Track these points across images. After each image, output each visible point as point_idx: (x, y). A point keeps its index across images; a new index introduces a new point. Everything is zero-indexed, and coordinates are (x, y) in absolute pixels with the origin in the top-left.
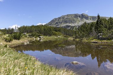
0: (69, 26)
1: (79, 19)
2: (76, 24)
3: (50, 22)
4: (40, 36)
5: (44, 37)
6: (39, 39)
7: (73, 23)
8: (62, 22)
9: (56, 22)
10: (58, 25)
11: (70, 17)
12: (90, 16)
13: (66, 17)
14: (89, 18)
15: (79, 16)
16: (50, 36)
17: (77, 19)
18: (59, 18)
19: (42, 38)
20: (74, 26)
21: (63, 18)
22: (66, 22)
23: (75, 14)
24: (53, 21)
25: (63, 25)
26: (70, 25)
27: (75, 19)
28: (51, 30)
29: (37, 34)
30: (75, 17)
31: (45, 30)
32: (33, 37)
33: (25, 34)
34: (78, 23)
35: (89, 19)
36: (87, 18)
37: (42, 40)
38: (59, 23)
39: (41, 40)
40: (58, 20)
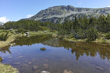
0: (56, 18)
1: (66, 10)
2: (63, 16)
3: (37, 14)
4: (26, 31)
5: (31, 33)
6: (26, 35)
7: (60, 15)
8: (49, 14)
9: (43, 14)
10: (45, 17)
11: (57, 8)
12: (76, 8)
13: (53, 9)
14: (75, 9)
15: (66, 7)
16: (37, 31)
17: (63, 10)
18: (46, 10)
19: (29, 33)
20: (61, 17)
21: (50, 10)
22: (53, 14)
23: (62, 6)
24: (40, 13)
25: (51, 17)
26: (57, 16)
27: (62, 11)
28: (37, 25)
29: (23, 30)
30: (61, 9)
31: (31, 25)
32: (20, 33)
33: (11, 30)
34: (65, 15)
35: (75, 11)
36: (73, 9)
37: (29, 35)
38: (46, 15)
39: (27, 36)
40: (45, 12)
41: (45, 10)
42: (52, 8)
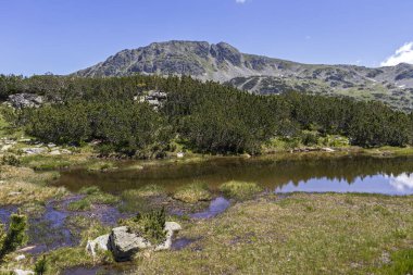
1: (213, 60)
3: (104, 64)
8: (155, 68)
9: (129, 66)
11: (183, 49)
12: (245, 56)
13: (167, 50)
14: (242, 60)
17: (204, 59)
21: (158, 52)
23: (198, 43)
24: (116, 60)
27: (199, 60)
30: (198, 53)
34: (210, 75)
35: (243, 65)
36: (235, 59)
38: (145, 70)
40: (136, 56)
41: (139, 50)
42: (163, 44)
